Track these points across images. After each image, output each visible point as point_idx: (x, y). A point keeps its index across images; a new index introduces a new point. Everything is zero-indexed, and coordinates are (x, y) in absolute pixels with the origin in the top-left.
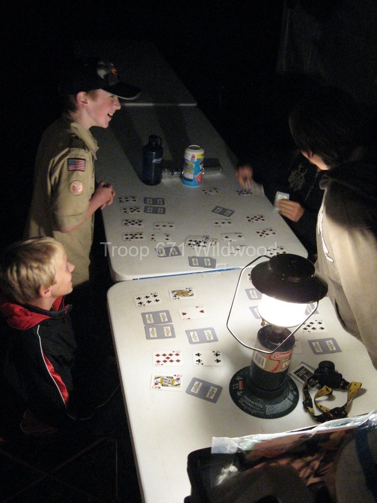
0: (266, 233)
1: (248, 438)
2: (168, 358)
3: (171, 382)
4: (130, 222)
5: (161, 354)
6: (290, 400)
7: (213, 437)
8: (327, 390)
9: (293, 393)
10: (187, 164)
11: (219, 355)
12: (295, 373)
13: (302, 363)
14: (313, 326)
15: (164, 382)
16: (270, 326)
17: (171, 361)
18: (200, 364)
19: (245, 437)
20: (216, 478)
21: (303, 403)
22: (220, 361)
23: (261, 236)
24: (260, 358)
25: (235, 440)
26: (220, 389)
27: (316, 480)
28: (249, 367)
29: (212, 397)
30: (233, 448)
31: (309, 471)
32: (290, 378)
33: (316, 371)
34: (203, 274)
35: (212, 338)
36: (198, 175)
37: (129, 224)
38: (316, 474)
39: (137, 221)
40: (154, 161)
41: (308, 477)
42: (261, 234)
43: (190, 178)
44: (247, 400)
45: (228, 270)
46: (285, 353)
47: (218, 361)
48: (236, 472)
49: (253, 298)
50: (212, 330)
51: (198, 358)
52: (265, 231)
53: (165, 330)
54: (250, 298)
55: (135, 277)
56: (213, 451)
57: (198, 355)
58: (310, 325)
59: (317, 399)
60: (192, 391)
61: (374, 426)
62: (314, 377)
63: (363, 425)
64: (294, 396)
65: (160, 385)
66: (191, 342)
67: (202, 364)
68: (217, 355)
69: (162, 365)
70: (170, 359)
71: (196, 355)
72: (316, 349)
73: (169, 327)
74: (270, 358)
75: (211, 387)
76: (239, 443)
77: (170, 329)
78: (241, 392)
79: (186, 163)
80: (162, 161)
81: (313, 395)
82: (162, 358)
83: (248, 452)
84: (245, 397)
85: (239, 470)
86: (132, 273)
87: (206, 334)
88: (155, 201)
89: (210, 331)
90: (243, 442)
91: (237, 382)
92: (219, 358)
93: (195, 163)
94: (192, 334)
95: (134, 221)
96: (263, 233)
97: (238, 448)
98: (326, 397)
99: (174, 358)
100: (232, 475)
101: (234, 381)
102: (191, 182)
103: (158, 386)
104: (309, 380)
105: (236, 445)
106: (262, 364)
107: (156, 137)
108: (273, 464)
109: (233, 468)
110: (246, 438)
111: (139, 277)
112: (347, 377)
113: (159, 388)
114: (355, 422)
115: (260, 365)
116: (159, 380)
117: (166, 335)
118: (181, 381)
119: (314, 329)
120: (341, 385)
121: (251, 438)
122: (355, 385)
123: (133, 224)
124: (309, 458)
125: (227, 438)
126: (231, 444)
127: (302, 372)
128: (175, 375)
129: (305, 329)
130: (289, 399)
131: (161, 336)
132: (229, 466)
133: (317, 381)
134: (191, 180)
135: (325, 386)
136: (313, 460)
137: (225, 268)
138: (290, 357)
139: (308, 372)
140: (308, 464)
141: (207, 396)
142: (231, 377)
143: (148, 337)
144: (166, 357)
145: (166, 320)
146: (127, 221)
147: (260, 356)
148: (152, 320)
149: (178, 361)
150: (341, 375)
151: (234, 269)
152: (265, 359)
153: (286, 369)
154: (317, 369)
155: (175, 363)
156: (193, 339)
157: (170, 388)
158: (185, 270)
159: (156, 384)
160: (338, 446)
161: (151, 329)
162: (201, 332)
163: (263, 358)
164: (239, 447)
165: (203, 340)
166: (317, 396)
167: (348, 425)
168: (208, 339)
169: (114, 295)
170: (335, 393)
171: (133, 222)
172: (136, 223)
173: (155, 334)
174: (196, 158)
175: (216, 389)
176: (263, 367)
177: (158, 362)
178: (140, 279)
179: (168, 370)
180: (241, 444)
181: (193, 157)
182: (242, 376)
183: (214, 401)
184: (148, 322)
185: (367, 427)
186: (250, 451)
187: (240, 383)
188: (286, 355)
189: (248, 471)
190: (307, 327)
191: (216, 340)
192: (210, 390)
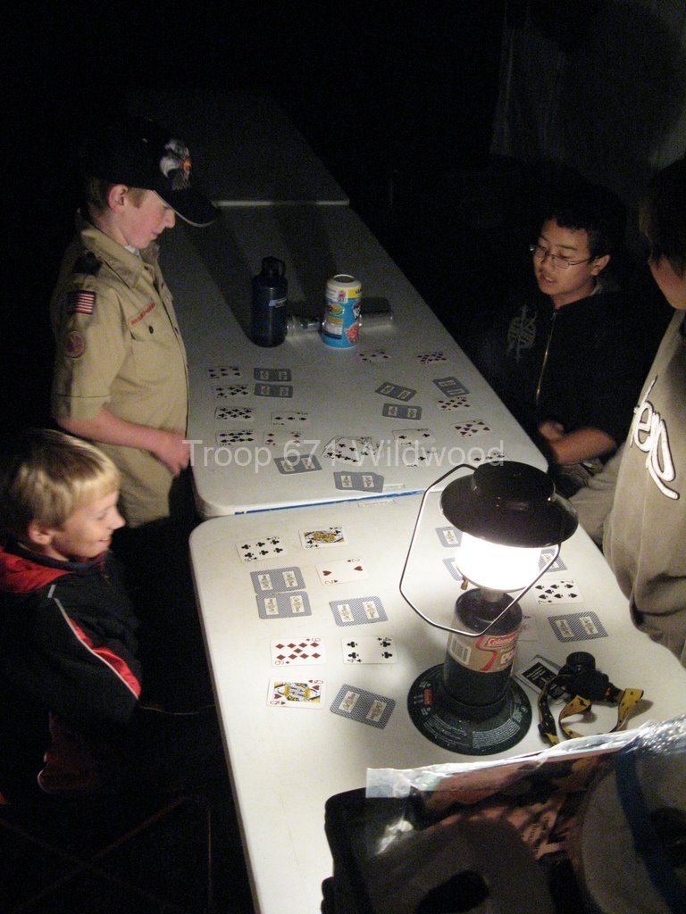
0: (471, 428)
1: (429, 770)
2: (298, 651)
3: (303, 693)
4: (230, 413)
5: (286, 644)
6: (517, 723)
7: (369, 769)
8: (582, 703)
9: (520, 710)
10: (330, 309)
11: (389, 644)
12: (525, 674)
13: (538, 656)
14: (556, 592)
15: (291, 693)
16: (479, 591)
17: (304, 656)
18: (355, 662)
19: (424, 768)
20: (375, 844)
21: (539, 726)
22: (391, 655)
23: (463, 433)
24: (461, 648)
25: (406, 774)
26: (391, 703)
27: (553, 848)
28: (442, 664)
29: (377, 719)
30: (403, 788)
31: (538, 832)
32: (515, 682)
33: (562, 671)
34: (361, 503)
35: (376, 615)
36: (351, 326)
37: (228, 416)
38: (553, 837)
39: (242, 411)
40: (272, 303)
41: (539, 842)
42: (464, 431)
43: (336, 333)
44: (438, 722)
45: (405, 494)
46: (505, 638)
47: (387, 655)
48: (410, 832)
49: (450, 543)
50: (377, 600)
51: (351, 650)
52: (469, 426)
53: (293, 602)
54: (445, 544)
55: (239, 509)
56: (368, 795)
57: (352, 645)
58: (552, 589)
59: (563, 721)
60: (341, 707)
61: (647, 747)
62: (559, 681)
63: (629, 746)
64: (523, 713)
65: (283, 698)
66: (339, 622)
67: (359, 661)
68: (385, 644)
69: (288, 663)
70: (301, 653)
71: (349, 645)
72: (562, 632)
73: (300, 597)
74: (478, 646)
75: (376, 701)
76: (413, 780)
77: (301, 601)
78: (429, 709)
79: (329, 307)
80: (286, 303)
81: (556, 713)
82: (287, 652)
83: (429, 793)
84: (436, 716)
85: (415, 827)
86: (233, 502)
87: (366, 608)
88: (274, 374)
89: (372, 603)
90: (422, 776)
91: (422, 691)
92: (388, 649)
93: (346, 306)
94: (340, 608)
95: (236, 411)
96: (466, 429)
97: (412, 787)
98: (580, 717)
99: (309, 650)
100: (403, 837)
101: (415, 690)
102: (337, 341)
103: (280, 700)
104: (549, 686)
105: (409, 783)
106: (465, 659)
107: (276, 260)
108: (475, 818)
109: (404, 825)
110: (425, 770)
111: (245, 509)
112: (618, 681)
113: (283, 703)
114: (615, 742)
115: (460, 660)
116: (282, 689)
117: (294, 611)
118: (322, 692)
119: (558, 596)
120: (607, 694)
121: (434, 770)
122: (632, 693)
123: (235, 416)
124: (538, 807)
125: (392, 769)
126: (400, 781)
127: (538, 674)
128: (311, 681)
129: (543, 597)
130: (514, 720)
131: (285, 612)
132: (398, 820)
133: (564, 688)
134: (337, 337)
135: (578, 696)
136: (545, 811)
137: (400, 492)
138: (514, 646)
139: (548, 674)
140: (536, 818)
141: (368, 717)
142: (411, 682)
143: (263, 615)
144: (295, 648)
145: (295, 584)
146: (224, 410)
147: (461, 643)
148: (270, 584)
149: (316, 656)
150: (606, 677)
151: (415, 493)
152: (470, 649)
153: (507, 665)
154: (565, 667)
155: (310, 659)
156: (343, 617)
157: (302, 704)
158: (328, 497)
159: (277, 696)
160: (587, 785)
161: (267, 601)
162: (356, 605)
163: (464, 646)
164: (414, 786)
165: (360, 618)
166: (564, 714)
167: (603, 747)
168: (370, 617)
169: (201, 541)
170: (596, 709)
171: (235, 413)
172: (241, 414)
173: (276, 609)
174: (347, 297)
175: (384, 705)
176: (466, 663)
177: (281, 657)
178: (248, 512)
179: (298, 672)
180: (417, 780)
181: (342, 295)
182: (429, 681)
183: (381, 725)
184: (263, 589)
185: (635, 748)
186: (432, 792)
187: (427, 693)
188: (507, 641)
189: (431, 830)
190: (546, 594)
191: (383, 618)
192: (374, 706)
